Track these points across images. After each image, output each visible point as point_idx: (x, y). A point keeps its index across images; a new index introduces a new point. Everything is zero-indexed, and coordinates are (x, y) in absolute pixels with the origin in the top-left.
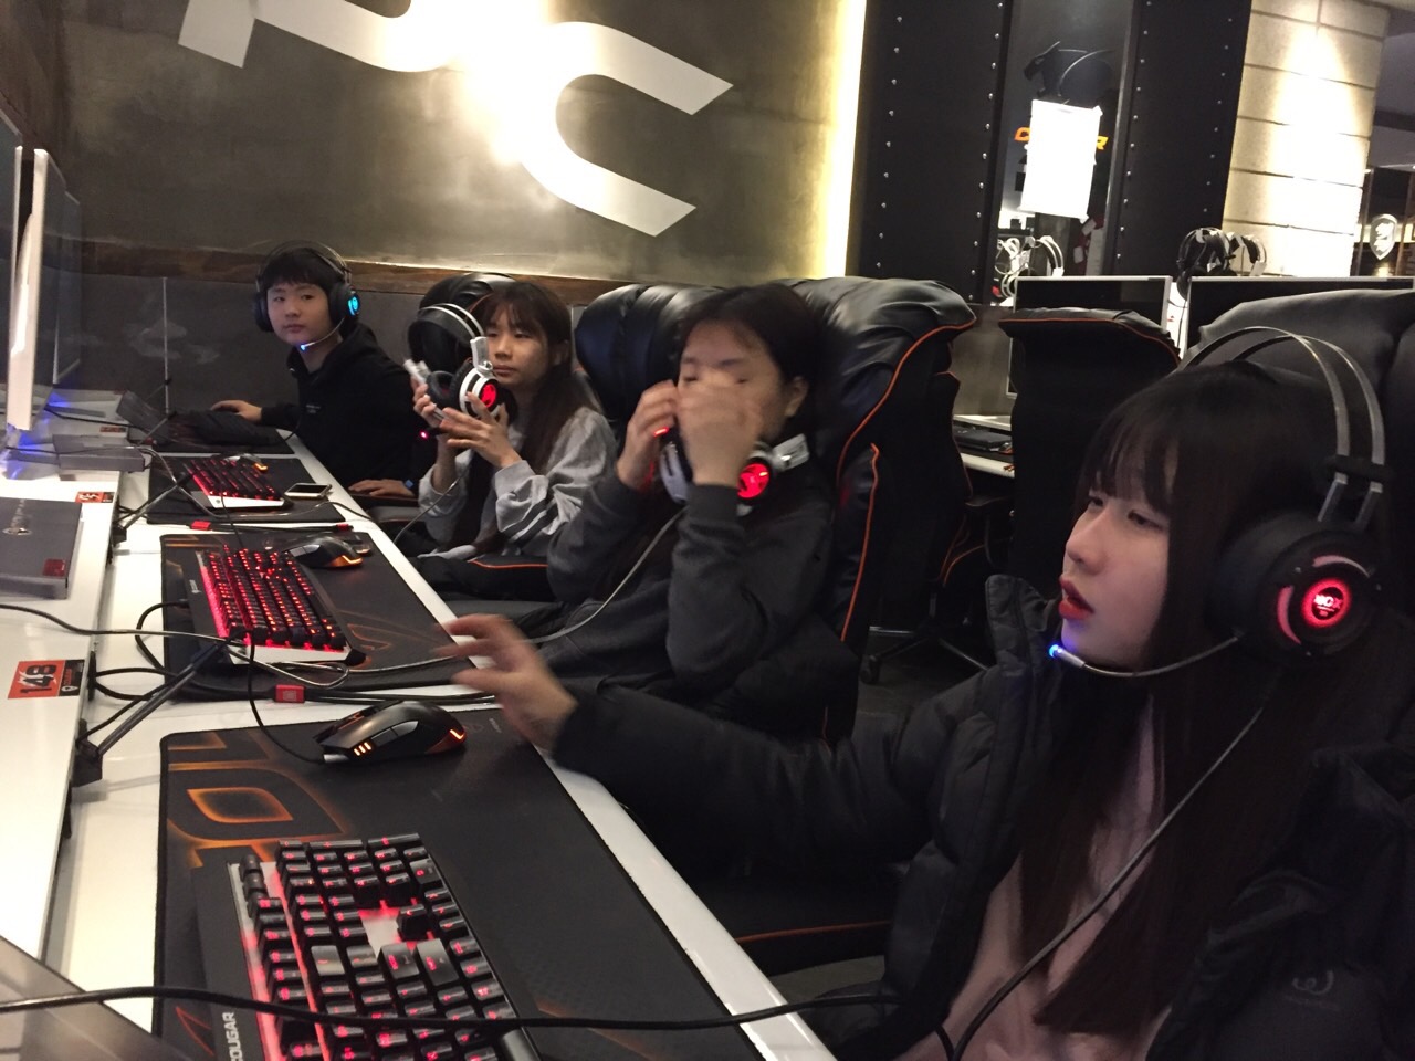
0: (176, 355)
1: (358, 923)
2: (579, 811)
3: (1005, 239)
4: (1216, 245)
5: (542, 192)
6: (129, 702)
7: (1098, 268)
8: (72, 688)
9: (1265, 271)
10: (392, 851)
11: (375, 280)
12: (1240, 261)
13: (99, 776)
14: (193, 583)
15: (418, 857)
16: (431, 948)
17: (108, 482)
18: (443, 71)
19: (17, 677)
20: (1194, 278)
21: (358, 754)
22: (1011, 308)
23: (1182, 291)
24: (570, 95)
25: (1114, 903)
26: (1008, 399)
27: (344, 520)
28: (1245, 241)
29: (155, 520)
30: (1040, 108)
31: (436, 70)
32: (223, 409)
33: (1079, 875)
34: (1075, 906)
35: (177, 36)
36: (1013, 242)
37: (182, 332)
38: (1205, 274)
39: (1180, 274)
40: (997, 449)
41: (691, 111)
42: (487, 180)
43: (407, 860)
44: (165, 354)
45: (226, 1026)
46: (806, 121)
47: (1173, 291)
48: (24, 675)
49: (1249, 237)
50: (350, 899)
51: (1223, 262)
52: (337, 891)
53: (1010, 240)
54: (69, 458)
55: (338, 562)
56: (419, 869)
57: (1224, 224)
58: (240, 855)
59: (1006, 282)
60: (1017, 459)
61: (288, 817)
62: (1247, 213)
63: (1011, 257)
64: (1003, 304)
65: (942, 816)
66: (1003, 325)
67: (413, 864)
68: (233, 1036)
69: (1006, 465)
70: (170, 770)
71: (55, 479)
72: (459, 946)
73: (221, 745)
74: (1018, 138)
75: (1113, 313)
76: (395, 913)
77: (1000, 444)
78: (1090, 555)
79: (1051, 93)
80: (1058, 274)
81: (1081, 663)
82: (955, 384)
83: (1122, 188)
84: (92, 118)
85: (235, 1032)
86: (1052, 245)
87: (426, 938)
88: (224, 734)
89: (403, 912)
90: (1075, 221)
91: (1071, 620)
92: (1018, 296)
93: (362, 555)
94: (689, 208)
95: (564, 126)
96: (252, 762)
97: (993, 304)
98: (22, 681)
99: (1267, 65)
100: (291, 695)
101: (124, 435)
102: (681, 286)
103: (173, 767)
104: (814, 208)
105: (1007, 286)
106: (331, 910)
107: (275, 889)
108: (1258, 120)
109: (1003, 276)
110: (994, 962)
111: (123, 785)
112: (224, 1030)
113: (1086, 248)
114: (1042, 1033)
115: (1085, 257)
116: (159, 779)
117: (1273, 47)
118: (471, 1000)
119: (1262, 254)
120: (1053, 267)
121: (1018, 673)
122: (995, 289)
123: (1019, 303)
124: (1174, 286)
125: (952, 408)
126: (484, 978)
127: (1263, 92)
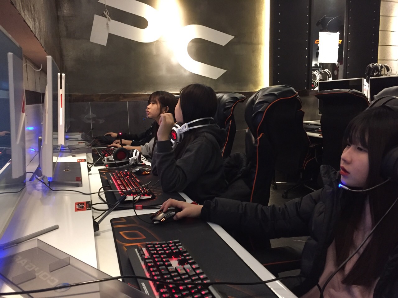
0: (94, 122)
1: (168, 261)
2: (216, 233)
3: (314, 71)
4: (376, 68)
5: (185, 70)
6: (104, 211)
7: (342, 77)
8: (89, 208)
9: (392, 73)
10: (173, 244)
11: (143, 98)
12: (384, 71)
13: (99, 230)
14: (110, 181)
15: (179, 245)
16: (187, 266)
17: (84, 156)
18: (157, 41)
19: (76, 206)
20: (371, 78)
21: (162, 221)
22: (318, 90)
23: (368, 81)
24: (191, 44)
25: (361, 251)
26: (319, 116)
27: (143, 162)
28: (385, 66)
29: (96, 165)
30: (321, 34)
31: (155, 41)
32: (108, 135)
33: (351, 244)
34: (350, 252)
35: (89, 39)
36: (317, 72)
37: (95, 116)
38: (374, 76)
39: (366, 77)
40: (317, 130)
41: (224, 45)
42: (170, 69)
43: (177, 246)
44: (91, 121)
45: (143, 286)
46: (255, 44)
47: (365, 82)
48: (77, 206)
49: (386, 65)
50: (165, 256)
51: (379, 73)
52: (162, 254)
53: (316, 71)
54: (73, 151)
55: (144, 173)
56: (180, 248)
57: (378, 61)
58: (136, 247)
59: (315, 83)
60: (323, 132)
61: (145, 238)
62: (385, 57)
63: (317, 76)
64: (315, 89)
65: (313, 229)
66: (316, 96)
67: (179, 247)
68: (145, 288)
69: (320, 134)
70: (114, 227)
71: (71, 157)
72: (194, 266)
73: (125, 221)
74: (316, 43)
75: (347, 90)
76: (177, 259)
77: (317, 129)
78: (348, 159)
79: (324, 30)
80: (330, 80)
81: (347, 188)
82: (303, 113)
83: (347, 54)
84: (69, 63)
85: (145, 287)
86: (328, 71)
87: (185, 265)
88: (125, 218)
89: (179, 259)
90: (334, 64)
91: (344, 176)
92: (319, 86)
93: (150, 171)
94: (225, 71)
95: (190, 53)
96: (133, 224)
97: (312, 90)
98: (77, 207)
99: (387, 15)
100: (139, 208)
101: (84, 144)
102: (225, 93)
103: (115, 226)
104: (259, 67)
105: (316, 84)
106: (162, 258)
107: (147, 254)
108: (386, 31)
109: (314, 81)
110: (330, 267)
111: (104, 231)
112: (143, 287)
113: (338, 71)
114: (344, 286)
115: (338, 73)
116: (112, 230)
117: (389, 10)
118: (199, 279)
119: (390, 69)
120: (329, 78)
121: (331, 190)
122: (312, 85)
123: (319, 88)
124: (365, 80)
125: (303, 119)
126: (201, 273)
127: (387, 23)
